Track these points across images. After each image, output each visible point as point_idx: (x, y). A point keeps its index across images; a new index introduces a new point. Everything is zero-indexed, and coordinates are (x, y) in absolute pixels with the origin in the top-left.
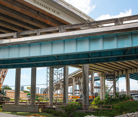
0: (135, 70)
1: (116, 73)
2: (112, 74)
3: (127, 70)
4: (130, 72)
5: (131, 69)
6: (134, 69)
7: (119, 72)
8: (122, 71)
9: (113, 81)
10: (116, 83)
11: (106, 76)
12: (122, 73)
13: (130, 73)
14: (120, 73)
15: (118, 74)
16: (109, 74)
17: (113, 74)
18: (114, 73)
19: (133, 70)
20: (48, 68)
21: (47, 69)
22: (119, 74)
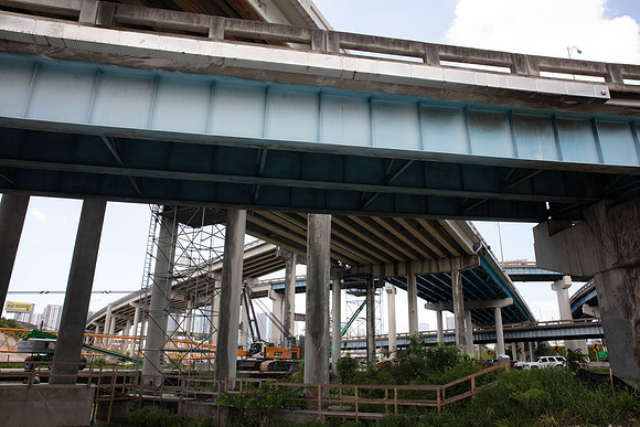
0: (434, 263)
1: (376, 272)
2: (362, 271)
3: (409, 262)
4: (417, 269)
5: (423, 259)
6: (430, 260)
7: (387, 267)
8: (396, 263)
9: (364, 298)
10: (376, 304)
11: (344, 278)
12: (396, 272)
13: (419, 271)
14: (389, 272)
15: (383, 271)
16: (354, 272)
17: (366, 270)
18: (371, 269)
19: (426, 263)
20: (157, 220)
21: (153, 222)
22: (387, 275)
